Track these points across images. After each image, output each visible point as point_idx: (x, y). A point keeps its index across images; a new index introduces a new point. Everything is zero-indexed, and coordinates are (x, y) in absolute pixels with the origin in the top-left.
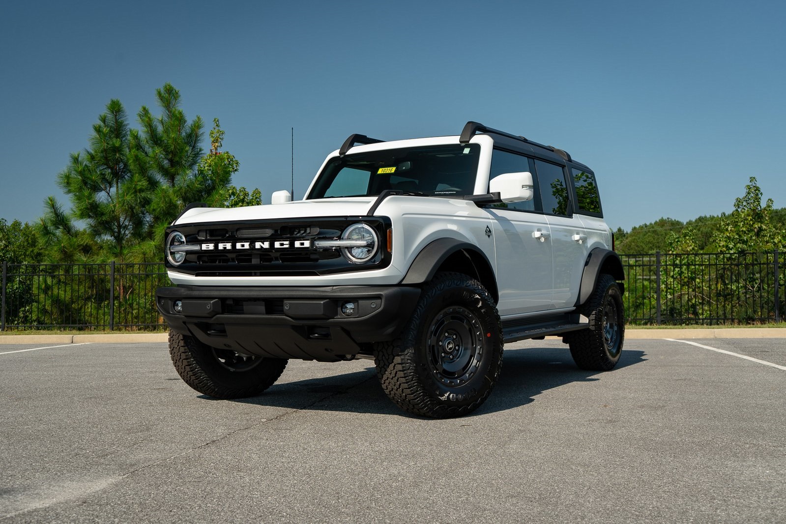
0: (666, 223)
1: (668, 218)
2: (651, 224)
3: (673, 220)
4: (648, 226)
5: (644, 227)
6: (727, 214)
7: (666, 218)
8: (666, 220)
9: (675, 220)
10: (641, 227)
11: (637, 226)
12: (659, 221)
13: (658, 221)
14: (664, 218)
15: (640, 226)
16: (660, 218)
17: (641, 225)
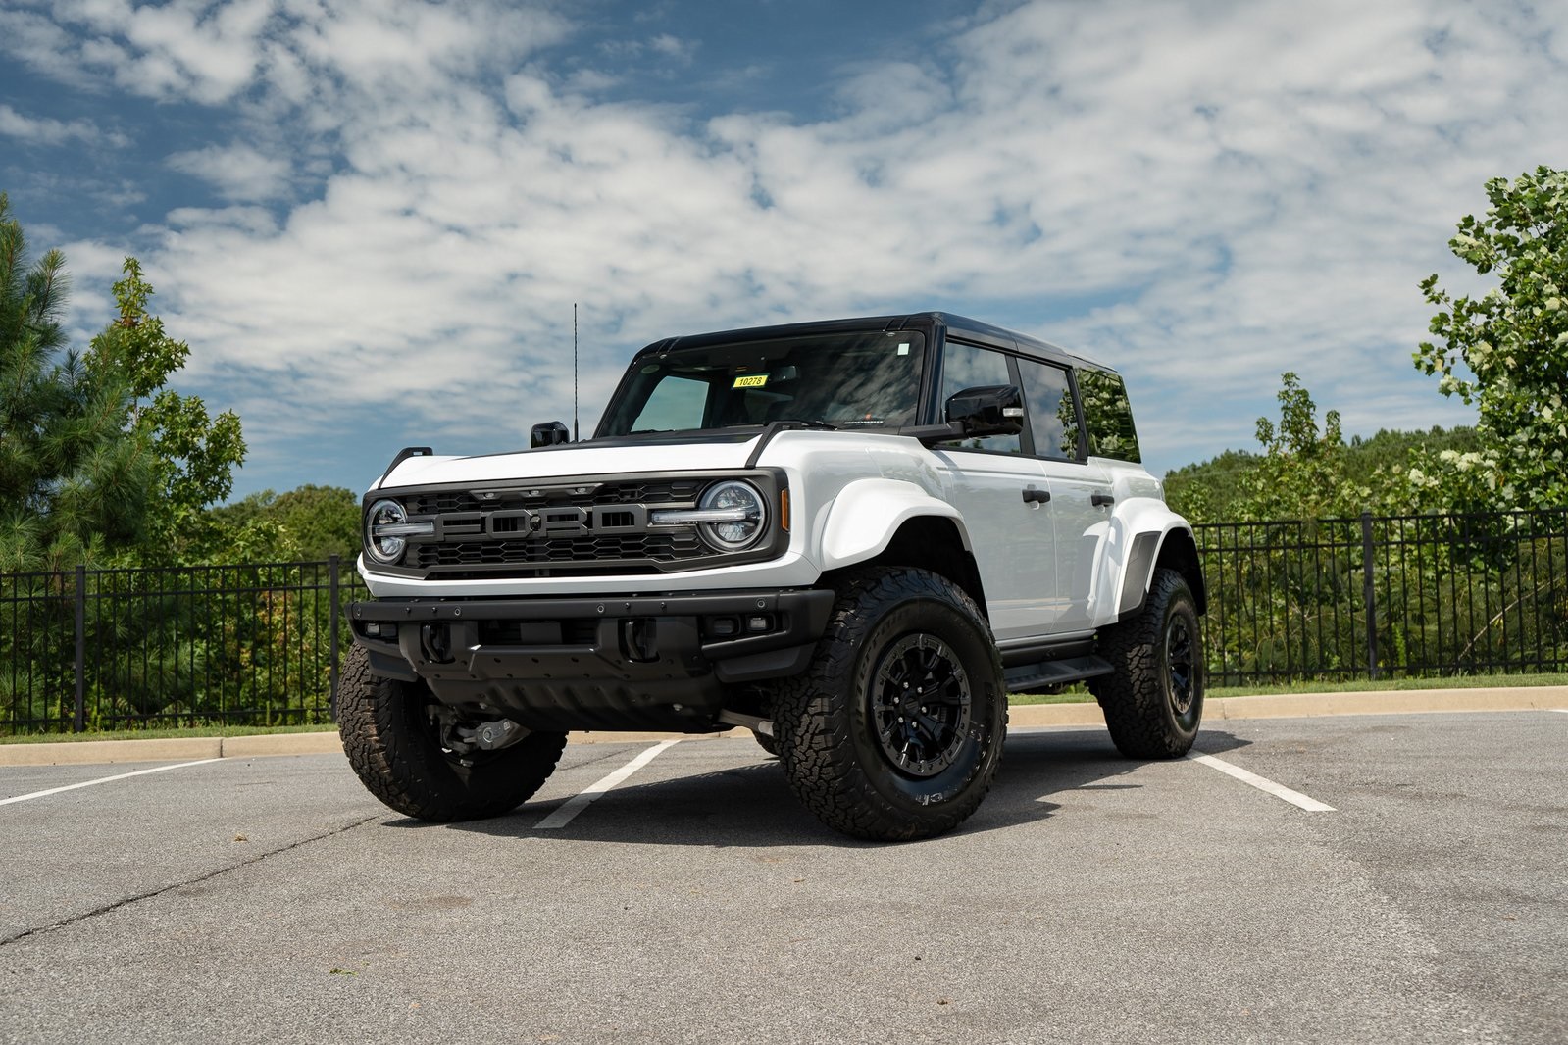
0: (1237, 461)
1: (1241, 451)
2: (1205, 464)
3: (1252, 455)
4: (1200, 468)
5: (1191, 470)
6: (1363, 440)
7: (1237, 452)
8: (1235, 454)
9: (1256, 455)
10: (1185, 472)
11: (1177, 470)
12: (1222, 456)
13: (1219, 457)
14: (1232, 451)
15: (1182, 469)
16: (1223, 452)
17: (1185, 466)
